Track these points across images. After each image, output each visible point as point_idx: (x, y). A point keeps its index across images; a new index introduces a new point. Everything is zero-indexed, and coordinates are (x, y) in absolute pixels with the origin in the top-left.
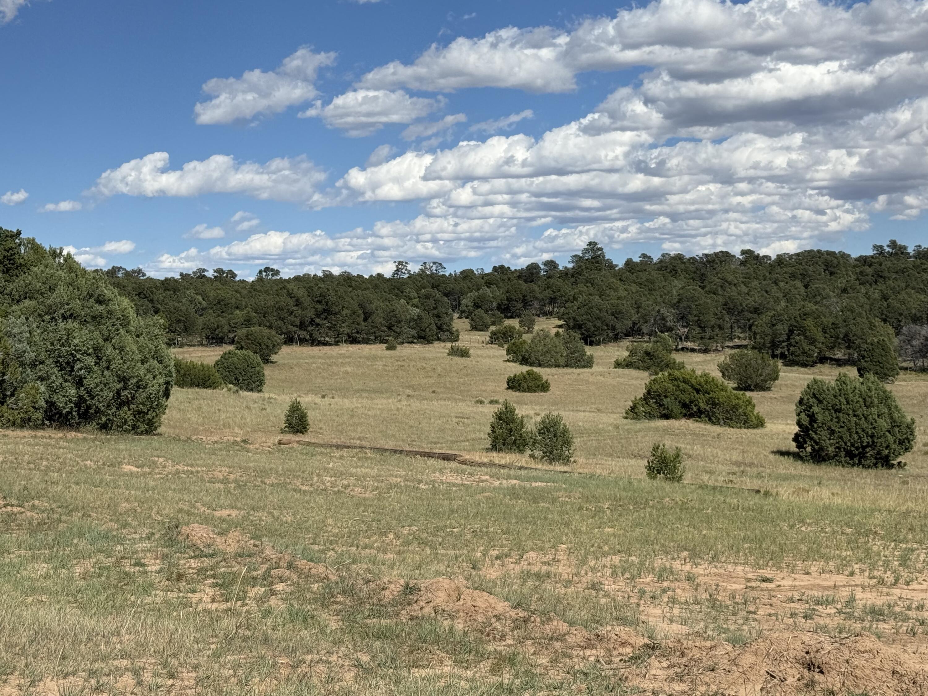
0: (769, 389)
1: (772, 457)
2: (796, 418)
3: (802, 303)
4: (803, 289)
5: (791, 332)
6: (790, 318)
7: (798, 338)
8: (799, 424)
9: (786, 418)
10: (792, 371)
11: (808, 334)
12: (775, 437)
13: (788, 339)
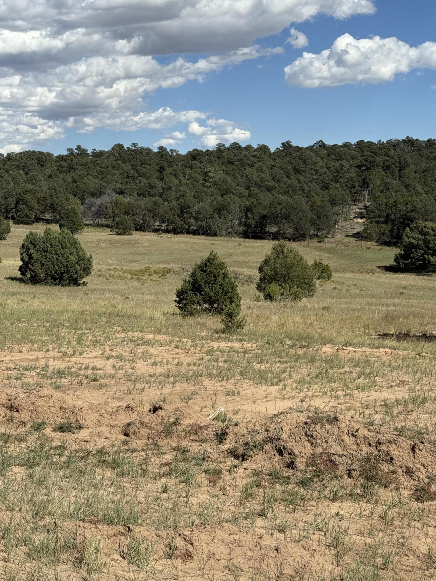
0: (4, 239)
1: (5, 281)
2: (20, 256)
3: (24, 184)
4: (24, 176)
5: (17, 203)
6: (17, 194)
7: (22, 206)
8: (22, 260)
9: (14, 256)
10: (19, 227)
11: (28, 204)
12: (8, 269)
13: (16, 207)
